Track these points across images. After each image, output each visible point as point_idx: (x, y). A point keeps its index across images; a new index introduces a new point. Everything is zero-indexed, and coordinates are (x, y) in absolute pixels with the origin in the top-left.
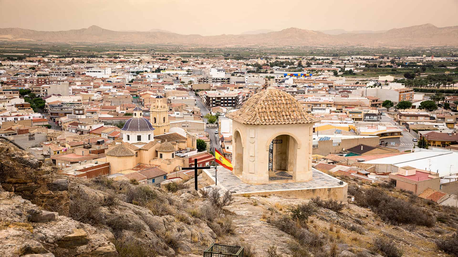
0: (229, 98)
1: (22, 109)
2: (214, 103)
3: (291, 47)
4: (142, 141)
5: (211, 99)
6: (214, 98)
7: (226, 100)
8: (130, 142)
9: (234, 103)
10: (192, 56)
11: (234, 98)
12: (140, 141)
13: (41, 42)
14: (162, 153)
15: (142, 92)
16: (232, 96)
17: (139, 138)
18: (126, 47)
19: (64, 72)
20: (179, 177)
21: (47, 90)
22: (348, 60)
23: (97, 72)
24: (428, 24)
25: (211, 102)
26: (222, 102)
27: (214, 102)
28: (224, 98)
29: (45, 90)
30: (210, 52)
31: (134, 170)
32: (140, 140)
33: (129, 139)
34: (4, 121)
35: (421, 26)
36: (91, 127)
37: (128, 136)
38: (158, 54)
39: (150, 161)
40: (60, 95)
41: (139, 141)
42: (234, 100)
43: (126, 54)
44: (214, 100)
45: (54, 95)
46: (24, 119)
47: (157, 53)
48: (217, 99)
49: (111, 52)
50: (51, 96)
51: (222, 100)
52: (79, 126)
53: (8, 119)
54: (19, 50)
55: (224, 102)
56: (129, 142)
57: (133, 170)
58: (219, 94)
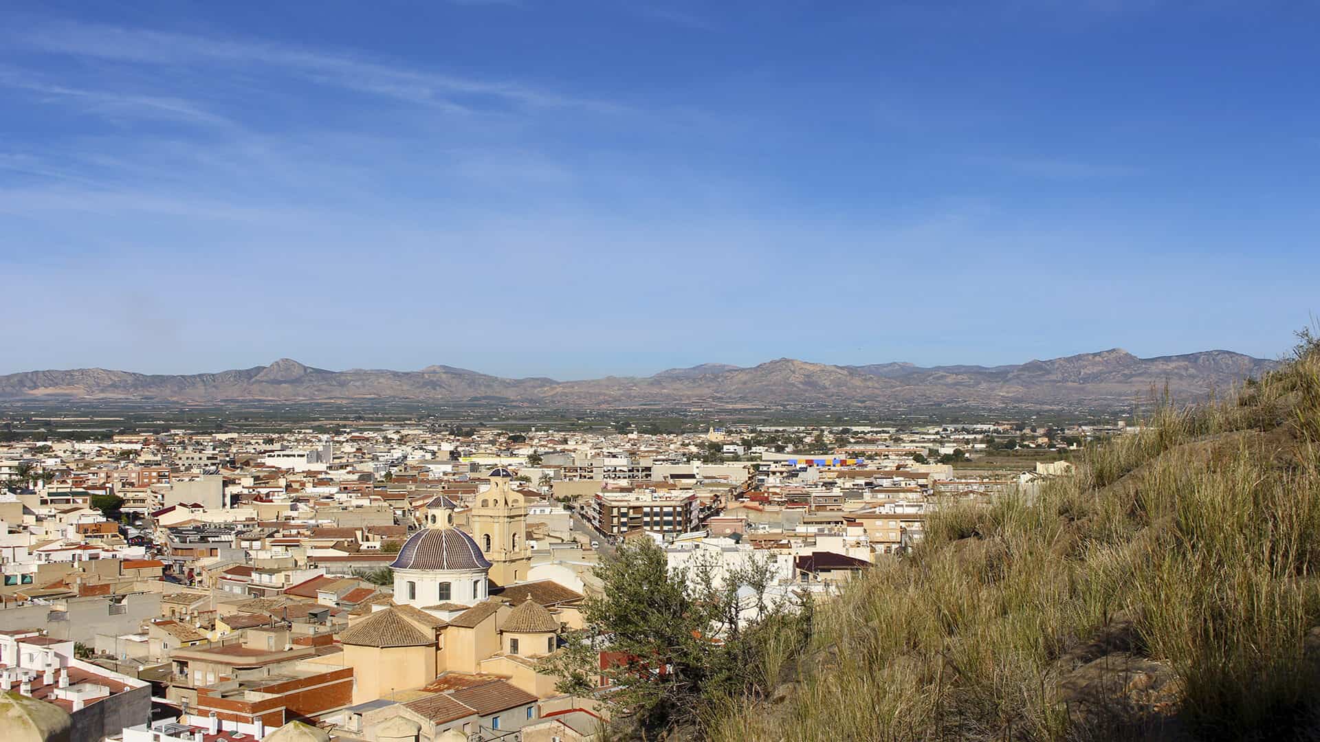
0: (665, 509)
1: (96, 537)
2: (624, 524)
3: (784, 406)
4: (455, 600)
5: (615, 511)
6: (624, 510)
7: (656, 514)
8: (417, 604)
9: (679, 523)
10: (533, 429)
11: (679, 509)
12: (448, 601)
13: (153, 401)
14: (516, 636)
15: (420, 499)
16: (673, 503)
17: (445, 590)
18: (363, 410)
19: (209, 458)
20: (581, 710)
21: (163, 496)
22: (937, 433)
23: (294, 456)
24: (1114, 350)
25: (615, 520)
26: (647, 519)
27: (624, 520)
28: (652, 508)
29: (160, 497)
30: (579, 419)
31: (430, 691)
32: (448, 597)
33: (413, 596)
34: (43, 562)
35: (1099, 354)
36: (287, 577)
37: (412, 586)
38: (446, 425)
39: (479, 664)
40: (199, 506)
41: (444, 602)
42: (679, 514)
43: (363, 425)
44: (624, 515)
45: (181, 504)
46: (101, 558)
47: (443, 422)
48: (631, 511)
49: (325, 422)
50: (173, 508)
51: (646, 514)
52: (255, 576)
53: (55, 557)
54: (97, 421)
55: (652, 519)
56: (413, 603)
57: (426, 690)
58: (637, 499)
